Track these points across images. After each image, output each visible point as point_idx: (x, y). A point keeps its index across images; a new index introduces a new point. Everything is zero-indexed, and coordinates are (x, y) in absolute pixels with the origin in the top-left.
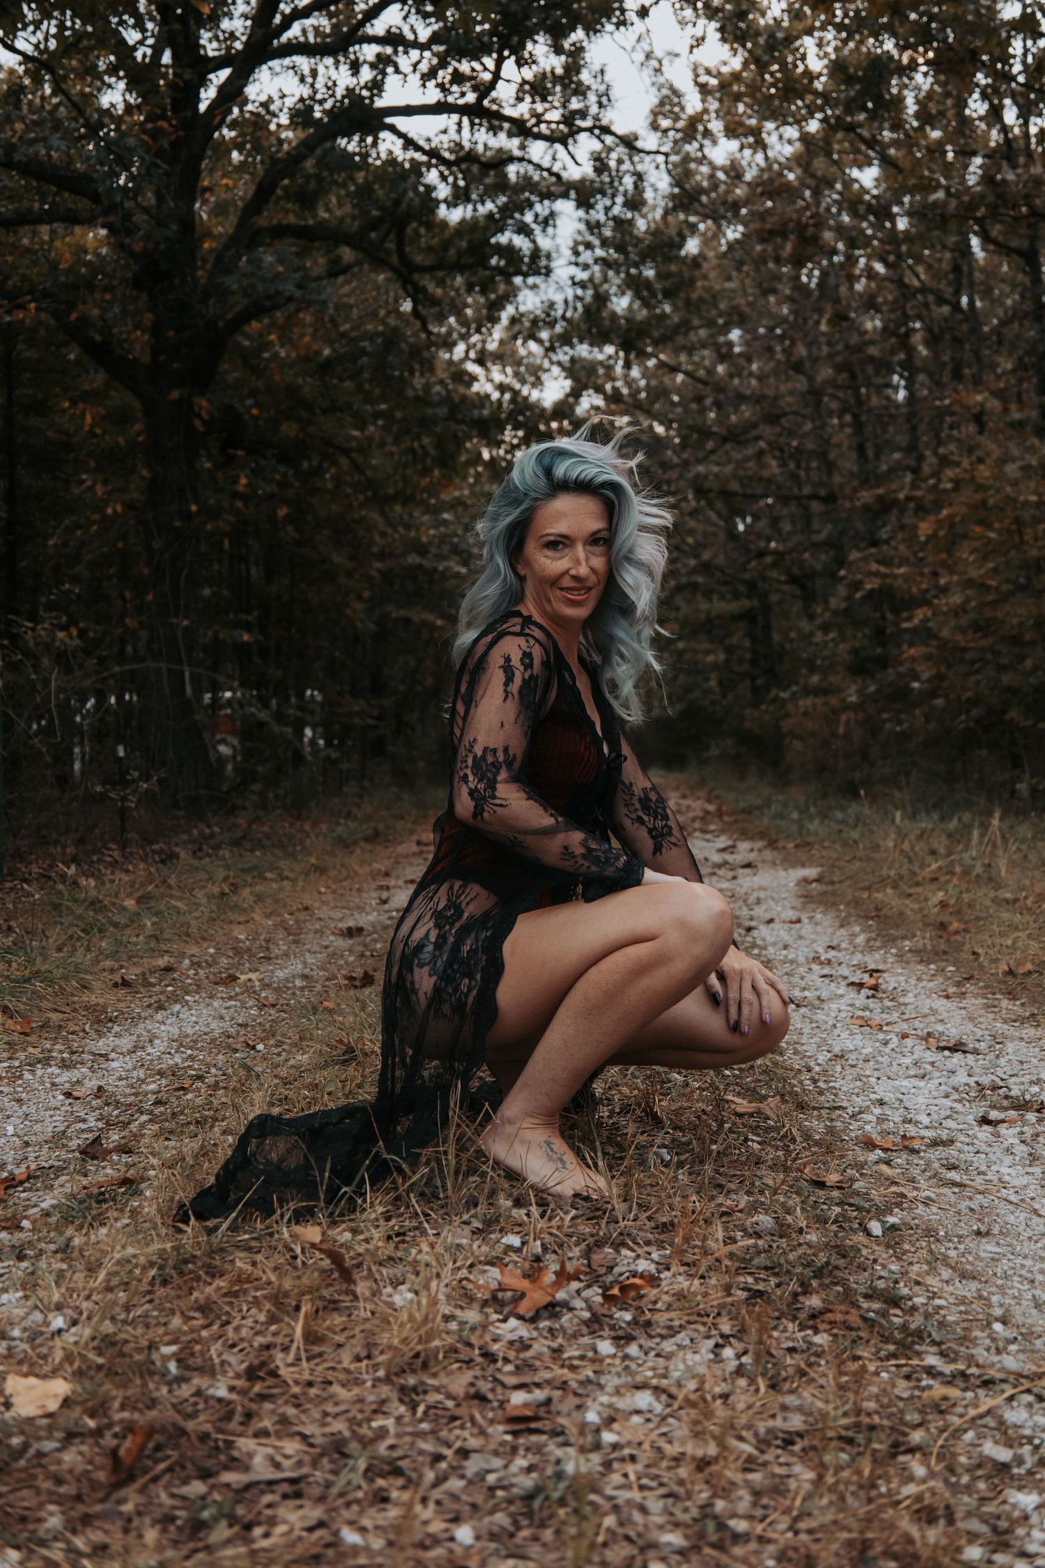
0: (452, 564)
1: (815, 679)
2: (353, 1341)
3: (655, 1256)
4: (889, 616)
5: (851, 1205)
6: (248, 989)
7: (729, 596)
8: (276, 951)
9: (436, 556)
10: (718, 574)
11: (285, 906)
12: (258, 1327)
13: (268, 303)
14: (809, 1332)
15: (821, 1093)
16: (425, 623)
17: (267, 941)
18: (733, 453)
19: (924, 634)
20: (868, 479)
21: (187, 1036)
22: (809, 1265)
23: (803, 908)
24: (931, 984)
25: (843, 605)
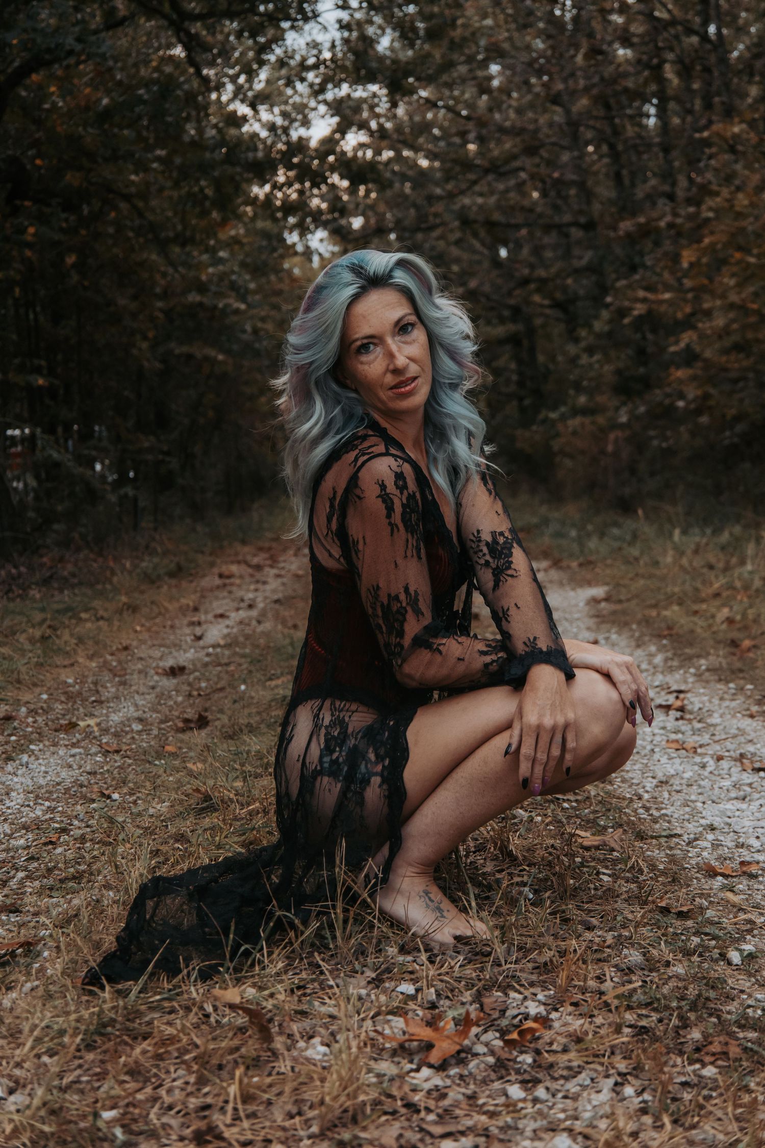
0: (231, 301)
1: (582, 400)
2: (283, 1099)
3: (540, 997)
4: (650, 336)
5: (706, 934)
6: (88, 734)
7: (495, 321)
8: (105, 695)
9: (215, 293)
10: (483, 300)
11: (105, 646)
12: (189, 1089)
13: (47, 57)
14: (697, 1066)
15: (655, 821)
16: (206, 358)
17: (95, 683)
18: (495, 184)
19: (690, 357)
20: (627, 207)
21: (40, 787)
22: (682, 998)
23: (598, 630)
24: (734, 704)
25: (607, 328)
